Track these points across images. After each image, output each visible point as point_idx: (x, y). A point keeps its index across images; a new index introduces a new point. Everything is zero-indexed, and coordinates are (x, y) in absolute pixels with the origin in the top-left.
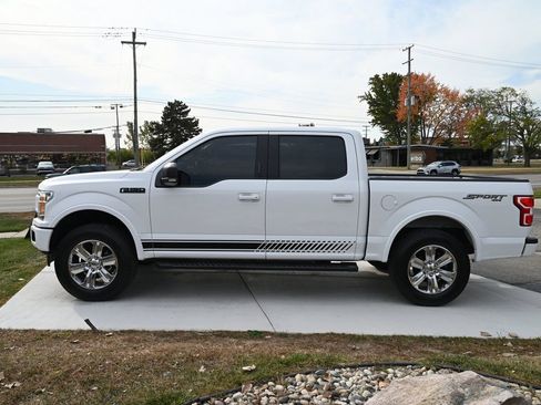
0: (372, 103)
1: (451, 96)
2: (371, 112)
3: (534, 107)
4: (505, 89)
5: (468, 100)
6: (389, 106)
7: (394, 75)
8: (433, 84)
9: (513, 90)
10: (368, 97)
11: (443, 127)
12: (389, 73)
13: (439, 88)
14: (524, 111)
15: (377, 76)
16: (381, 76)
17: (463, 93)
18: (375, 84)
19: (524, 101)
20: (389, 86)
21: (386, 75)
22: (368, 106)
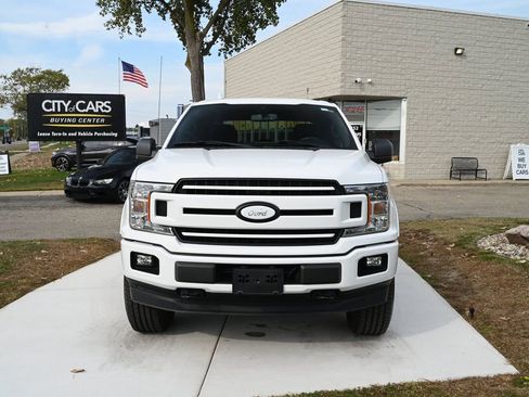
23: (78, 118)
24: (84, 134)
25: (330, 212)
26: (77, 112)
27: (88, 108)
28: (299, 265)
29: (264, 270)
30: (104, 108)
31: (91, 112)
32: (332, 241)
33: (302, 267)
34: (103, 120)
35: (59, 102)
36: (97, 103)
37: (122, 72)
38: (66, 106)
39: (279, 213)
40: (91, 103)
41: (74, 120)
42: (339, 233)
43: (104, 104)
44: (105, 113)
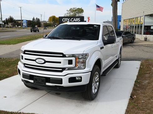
25: (60, 63)
28: (50, 78)
29: (41, 78)
32: (61, 71)
33: (51, 78)
37: (96, 8)
38: (68, 20)
39: (45, 62)
40: (75, 19)
42: (64, 69)
43: (78, 19)
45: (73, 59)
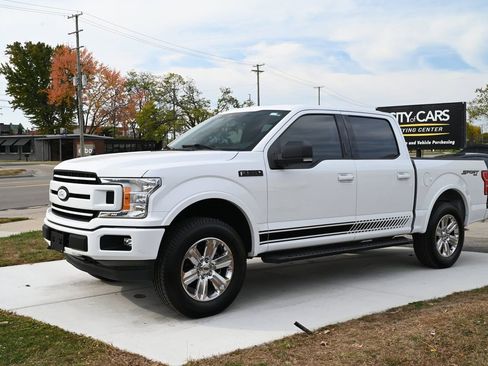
0: (13, 78)
1: (111, 78)
2: (11, 91)
3: (201, 97)
4: (172, 75)
5: (130, 84)
6: (34, 84)
7: (40, 46)
8: (90, 62)
9: (180, 77)
10: (7, 71)
11: (104, 113)
12: (35, 42)
13: (98, 67)
14: (191, 100)
15: (17, 44)
16: (23, 45)
17: (124, 75)
18: (15, 55)
19: (191, 89)
20: (35, 58)
21: (29, 45)
22: (7, 82)
23: (417, 128)
24: (423, 143)
25: (88, 197)
26: (417, 122)
27: (428, 118)
30: (443, 117)
31: (430, 121)
32: (88, 219)
34: (441, 129)
35: (402, 114)
36: (436, 112)
38: (408, 117)
40: (430, 112)
41: (414, 130)
42: (96, 213)
43: (443, 113)
44: (443, 122)
45: (116, 189)
